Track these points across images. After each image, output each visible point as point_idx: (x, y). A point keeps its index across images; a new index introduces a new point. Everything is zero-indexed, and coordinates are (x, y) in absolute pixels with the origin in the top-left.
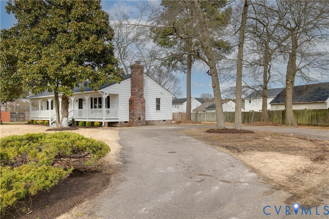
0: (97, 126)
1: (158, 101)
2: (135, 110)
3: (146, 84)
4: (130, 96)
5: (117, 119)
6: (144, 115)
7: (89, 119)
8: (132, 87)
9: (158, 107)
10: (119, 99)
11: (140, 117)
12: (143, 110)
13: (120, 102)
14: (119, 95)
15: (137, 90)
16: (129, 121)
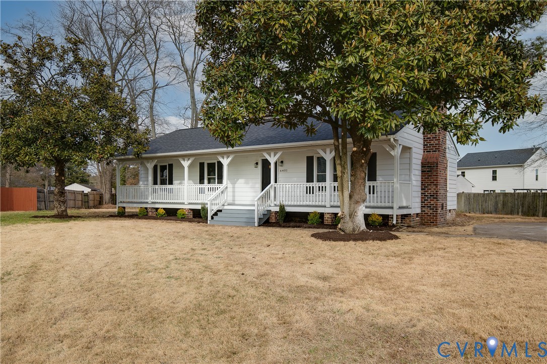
6: (446, 197)
10: (410, 161)
11: (443, 204)
12: (445, 187)
13: (413, 166)
14: (413, 150)
16: (420, 212)
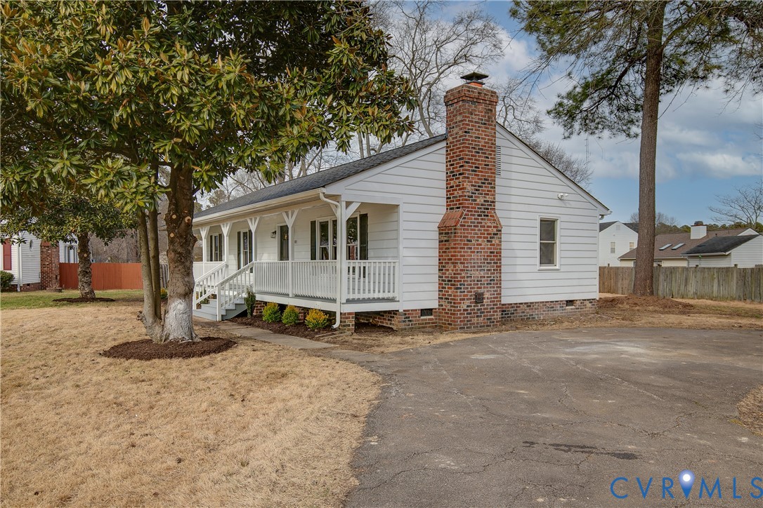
0: (315, 326)
1: (548, 228)
2: (460, 266)
3: (503, 166)
4: (443, 210)
5: (392, 300)
6: (496, 283)
7: (297, 296)
8: (452, 175)
9: (547, 254)
10: (398, 225)
11: (483, 294)
12: (492, 267)
13: (403, 234)
14: (402, 209)
15: (469, 188)
16: (437, 307)
